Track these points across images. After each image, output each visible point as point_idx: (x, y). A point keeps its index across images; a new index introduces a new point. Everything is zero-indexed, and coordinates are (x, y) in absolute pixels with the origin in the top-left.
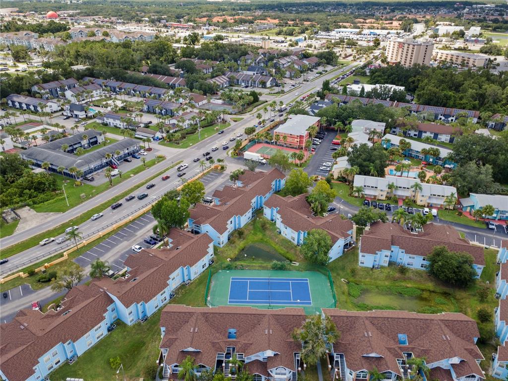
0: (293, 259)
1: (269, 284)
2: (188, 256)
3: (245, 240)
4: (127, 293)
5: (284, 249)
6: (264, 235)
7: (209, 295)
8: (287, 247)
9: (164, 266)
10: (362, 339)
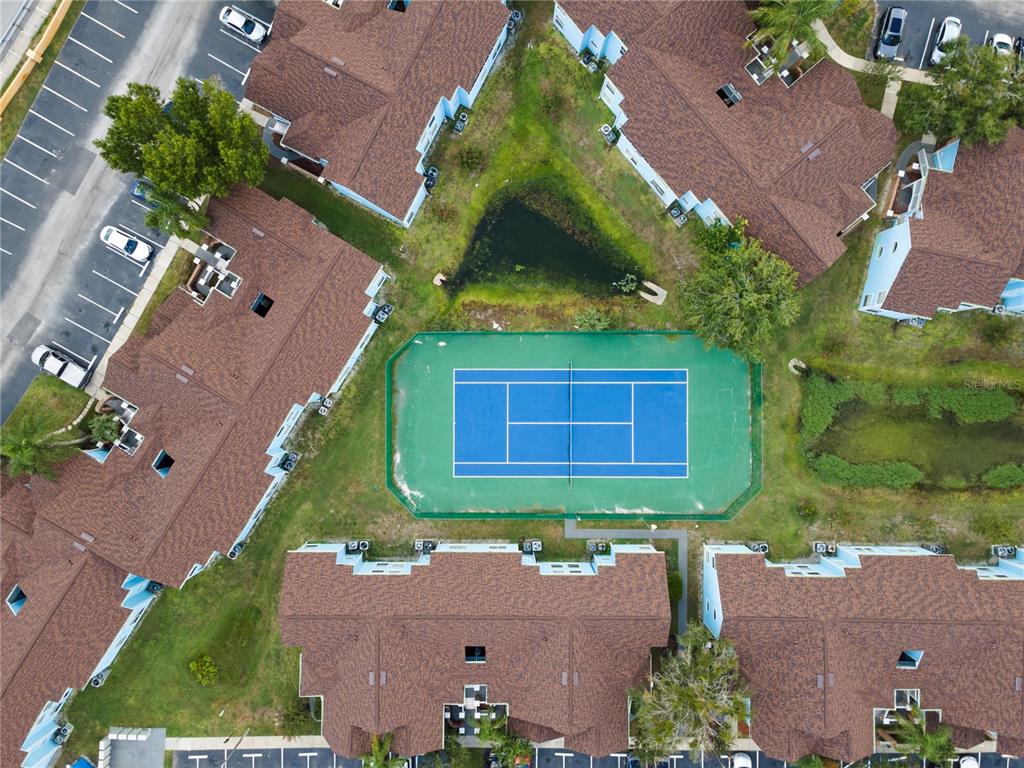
0: (649, 270)
1: (569, 398)
2: (305, 362)
3: (485, 176)
4: (160, 551)
5: (622, 222)
6: (555, 140)
7: (396, 447)
8: (634, 214)
9: (240, 425)
10: (805, 686)
